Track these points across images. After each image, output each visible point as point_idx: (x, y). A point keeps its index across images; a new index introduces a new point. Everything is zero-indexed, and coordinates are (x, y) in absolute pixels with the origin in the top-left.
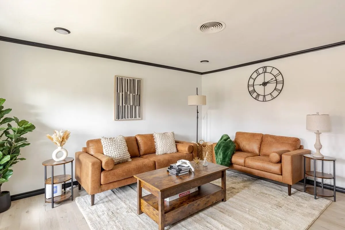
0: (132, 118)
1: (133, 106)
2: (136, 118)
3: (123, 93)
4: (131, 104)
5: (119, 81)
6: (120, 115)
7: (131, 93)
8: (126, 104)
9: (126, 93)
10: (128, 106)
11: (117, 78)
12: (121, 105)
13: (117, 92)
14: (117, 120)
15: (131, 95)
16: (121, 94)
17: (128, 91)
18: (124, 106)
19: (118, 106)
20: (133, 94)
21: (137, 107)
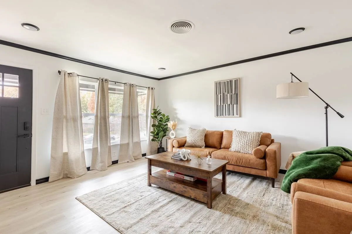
0: (230, 115)
1: (231, 104)
2: (233, 115)
3: (221, 95)
4: (229, 103)
5: (218, 85)
6: (219, 112)
7: (228, 93)
8: (224, 104)
9: (224, 94)
10: (226, 105)
11: (216, 83)
12: (219, 104)
13: (216, 94)
14: (217, 117)
15: (229, 95)
16: (219, 96)
17: (225, 92)
18: (222, 105)
19: (217, 106)
20: (231, 94)
21: (235, 106)
